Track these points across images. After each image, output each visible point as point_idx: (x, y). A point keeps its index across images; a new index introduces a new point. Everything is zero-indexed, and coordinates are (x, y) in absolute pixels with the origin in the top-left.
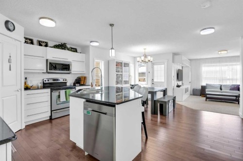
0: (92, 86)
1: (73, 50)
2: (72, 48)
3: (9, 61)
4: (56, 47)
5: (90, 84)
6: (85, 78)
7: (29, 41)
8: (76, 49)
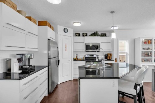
0: (116, 61)
1: (103, 35)
2: (102, 34)
3: (66, 47)
4: (92, 35)
5: (114, 60)
6: (111, 54)
7: (78, 35)
8: (105, 34)
